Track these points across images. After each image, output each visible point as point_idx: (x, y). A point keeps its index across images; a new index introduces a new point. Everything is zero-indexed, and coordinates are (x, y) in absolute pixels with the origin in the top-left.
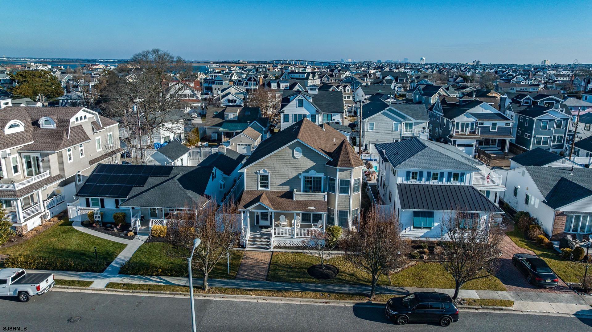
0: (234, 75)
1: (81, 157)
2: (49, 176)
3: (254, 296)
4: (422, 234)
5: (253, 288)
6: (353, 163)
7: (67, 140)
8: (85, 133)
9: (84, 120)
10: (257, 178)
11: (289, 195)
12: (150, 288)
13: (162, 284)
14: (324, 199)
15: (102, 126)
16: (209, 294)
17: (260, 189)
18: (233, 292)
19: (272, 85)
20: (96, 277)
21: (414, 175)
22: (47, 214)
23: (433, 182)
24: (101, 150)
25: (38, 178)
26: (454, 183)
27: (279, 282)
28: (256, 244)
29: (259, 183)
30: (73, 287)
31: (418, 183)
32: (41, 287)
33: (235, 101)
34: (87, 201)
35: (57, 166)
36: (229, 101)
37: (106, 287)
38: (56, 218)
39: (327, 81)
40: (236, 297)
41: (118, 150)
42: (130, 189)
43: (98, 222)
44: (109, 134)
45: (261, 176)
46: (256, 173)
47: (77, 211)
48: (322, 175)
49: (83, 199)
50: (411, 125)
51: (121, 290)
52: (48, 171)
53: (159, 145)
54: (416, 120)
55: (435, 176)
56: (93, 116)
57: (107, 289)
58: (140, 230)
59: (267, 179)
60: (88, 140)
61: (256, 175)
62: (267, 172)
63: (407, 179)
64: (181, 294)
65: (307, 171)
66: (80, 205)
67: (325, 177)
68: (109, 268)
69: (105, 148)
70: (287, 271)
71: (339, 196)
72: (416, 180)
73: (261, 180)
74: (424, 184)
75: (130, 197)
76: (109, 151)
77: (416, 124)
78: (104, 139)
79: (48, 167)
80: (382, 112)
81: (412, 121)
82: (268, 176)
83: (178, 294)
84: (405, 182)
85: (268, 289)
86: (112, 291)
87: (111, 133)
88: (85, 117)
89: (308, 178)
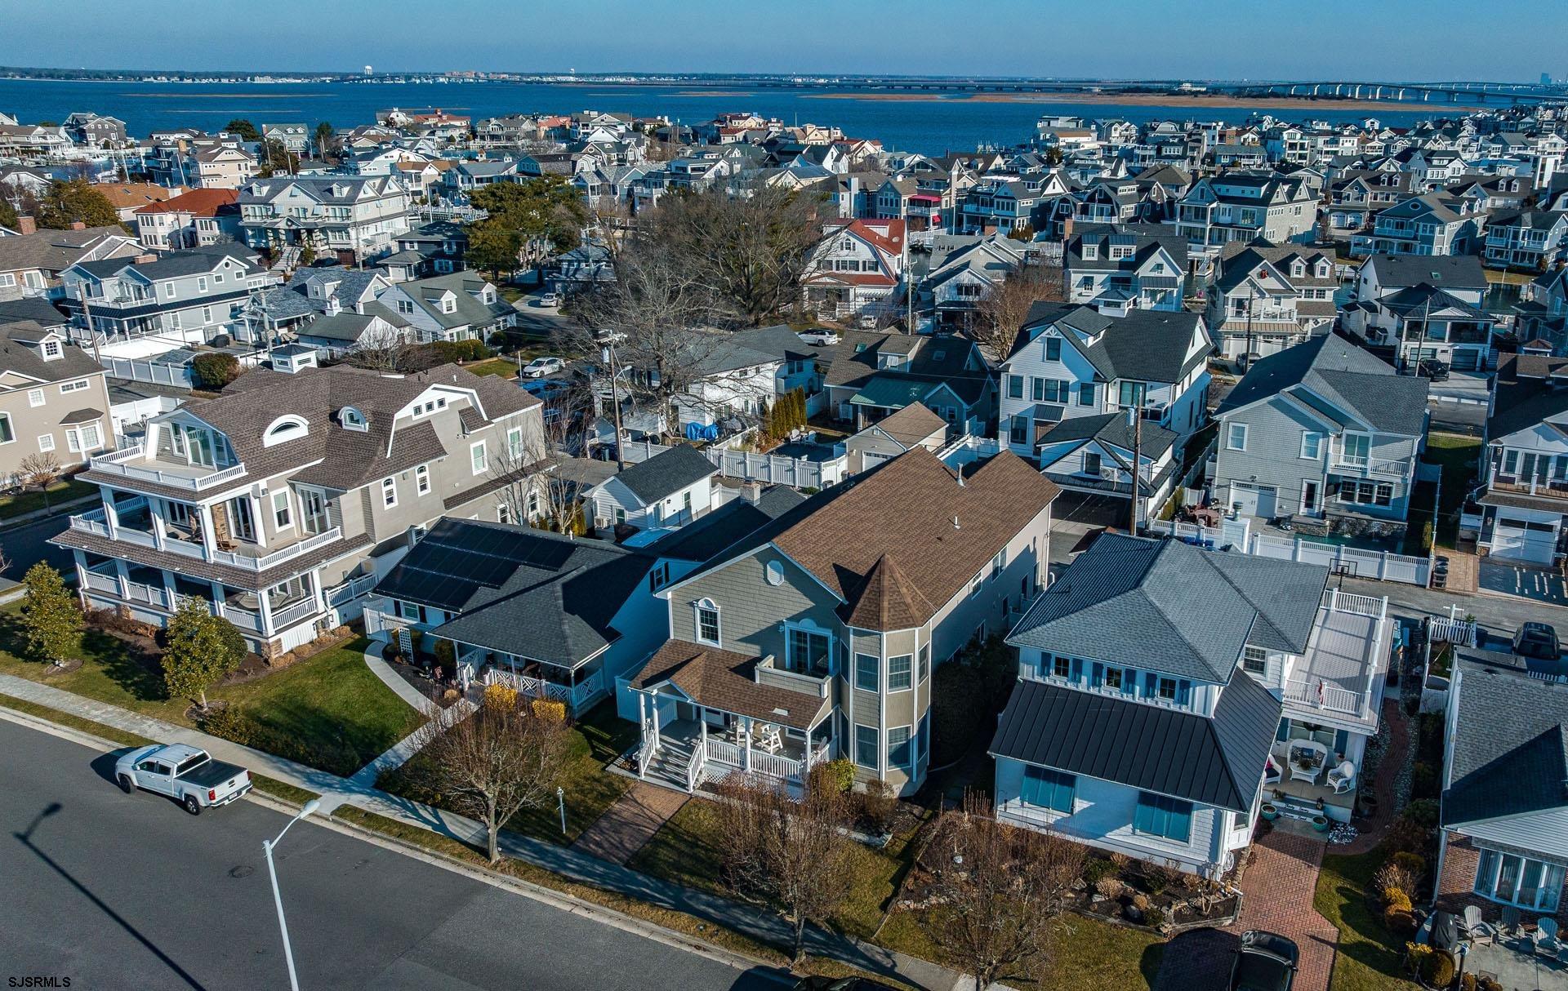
0: (1054, 180)
1: (421, 494)
2: (340, 537)
3: (572, 897)
4: (1051, 821)
5: (581, 878)
6: (885, 620)
7: (384, 461)
8: (437, 440)
9: (437, 409)
10: (694, 616)
11: (747, 669)
12: (403, 832)
13: (429, 828)
15: (486, 419)
16: (495, 873)
17: (700, 640)
18: (538, 879)
19: (1084, 249)
20: (330, 786)
21: (1062, 666)
22: (330, 619)
23: (1107, 691)
24: (486, 469)
25: (325, 539)
26: (1162, 703)
27: (646, 874)
28: (664, 770)
29: (699, 627)
30: (281, 800)
31: (1071, 686)
32: (217, 794)
33: (978, 289)
34: (397, 604)
35: (360, 516)
36: (960, 288)
37: (333, 813)
38: (348, 628)
39: (1357, 199)
40: (537, 892)
41: (537, 467)
42: (470, 591)
43: (406, 654)
44: (510, 432)
45: (701, 612)
46: (691, 605)
47: (380, 621)
48: (827, 633)
49: (389, 601)
50: (1364, 442)
51: (355, 826)
52: (338, 528)
53: (696, 430)
54: (1379, 428)
55: (1113, 677)
56: (464, 396)
57: (334, 817)
58: (470, 687)
59: (716, 623)
60: (440, 455)
61: (692, 609)
62: (713, 606)
63: (1044, 673)
64: (447, 860)
65: (796, 618)
66: (385, 610)
67: (835, 638)
68: (364, 772)
69: (497, 462)
70: (681, 853)
71: (855, 691)
72: (1065, 679)
73: (702, 621)
74: (1086, 691)
75: (466, 610)
76: (511, 470)
77: (1380, 441)
78: (498, 443)
79: (338, 518)
80: (1271, 398)
81: (1366, 430)
82: (715, 614)
83: (442, 858)
84: (1038, 679)
85: (611, 888)
86: (341, 824)
87: (519, 428)
88: (441, 403)
89: (799, 634)
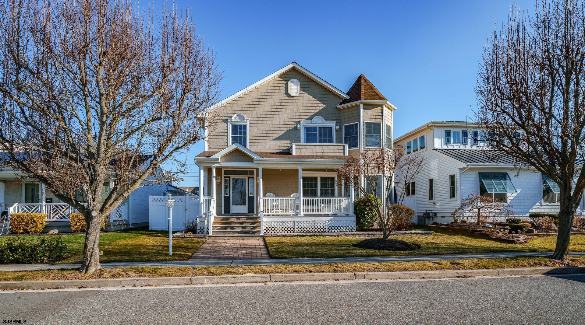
10: (227, 130)
14: (344, 153)
21: (456, 137)
29: (231, 139)
31: (462, 147)
45: (233, 126)
46: (226, 121)
48: (332, 124)
59: (245, 133)
61: (226, 124)
62: (243, 119)
63: (448, 143)
67: (338, 127)
71: (365, 150)
72: (459, 144)
73: (233, 133)
82: (244, 126)
84: (444, 147)
89: (310, 128)
